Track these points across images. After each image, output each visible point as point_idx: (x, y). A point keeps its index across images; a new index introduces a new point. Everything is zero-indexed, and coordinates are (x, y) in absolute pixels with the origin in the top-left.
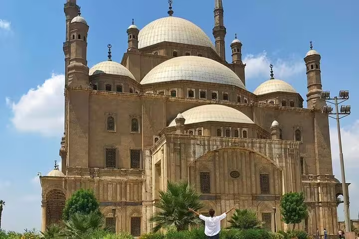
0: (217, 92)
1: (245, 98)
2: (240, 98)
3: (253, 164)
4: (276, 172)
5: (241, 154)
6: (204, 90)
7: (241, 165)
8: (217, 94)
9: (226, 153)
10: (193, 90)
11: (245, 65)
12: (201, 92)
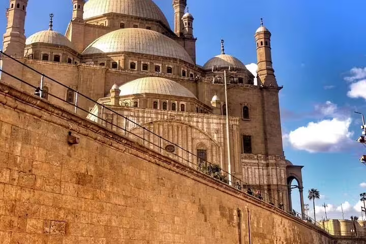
0: (160, 65)
1: (191, 72)
2: (185, 72)
3: (190, 138)
4: (214, 148)
5: (178, 127)
6: (146, 63)
7: (178, 139)
8: (161, 67)
9: (162, 126)
10: (136, 62)
11: (196, 39)
12: (143, 64)
